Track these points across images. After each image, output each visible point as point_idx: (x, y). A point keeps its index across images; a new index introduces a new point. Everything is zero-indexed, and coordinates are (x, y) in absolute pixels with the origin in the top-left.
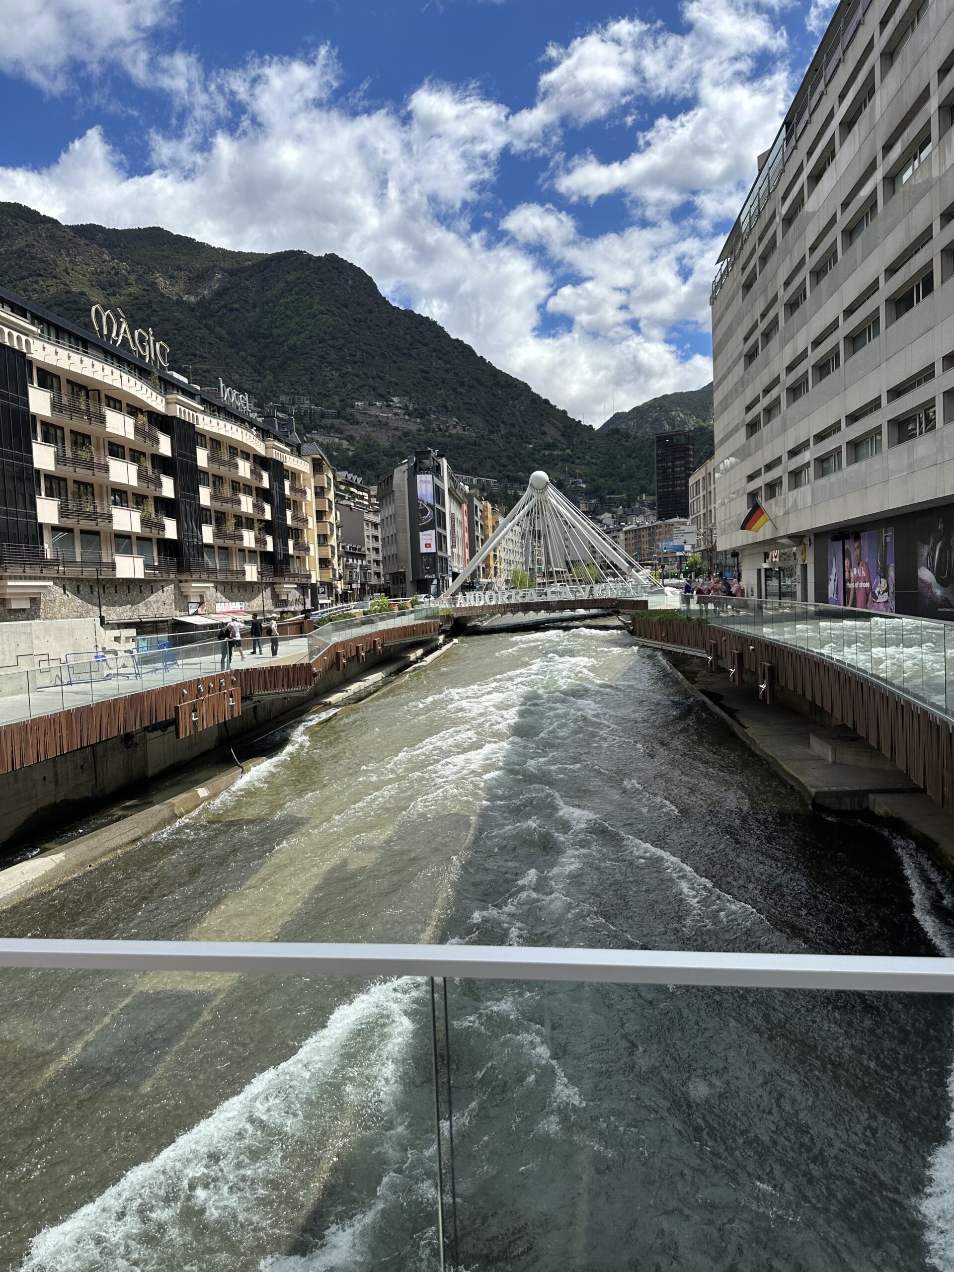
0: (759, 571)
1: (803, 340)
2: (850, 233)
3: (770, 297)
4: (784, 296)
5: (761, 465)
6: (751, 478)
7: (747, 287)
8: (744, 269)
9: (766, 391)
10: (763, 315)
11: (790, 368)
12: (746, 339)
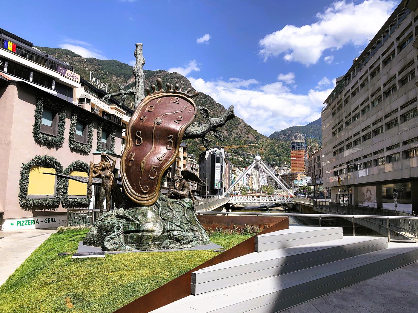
0: (337, 194)
1: (350, 134)
2: (363, 111)
3: (341, 120)
4: (345, 121)
5: (338, 164)
6: (335, 167)
7: (333, 114)
8: (332, 109)
9: (340, 144)
10: (339, 123)
11: (347, 140)
12: (333, 128)
